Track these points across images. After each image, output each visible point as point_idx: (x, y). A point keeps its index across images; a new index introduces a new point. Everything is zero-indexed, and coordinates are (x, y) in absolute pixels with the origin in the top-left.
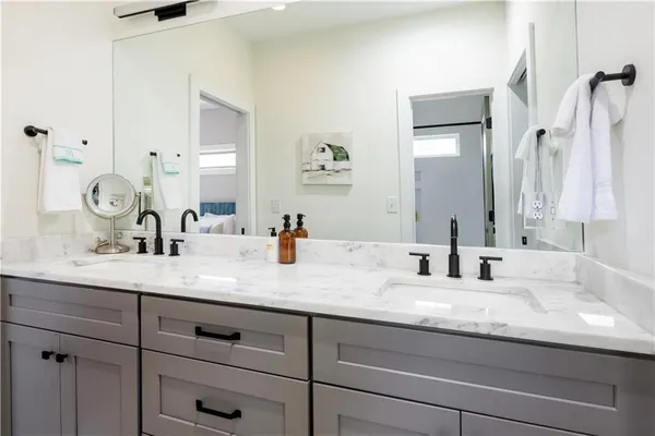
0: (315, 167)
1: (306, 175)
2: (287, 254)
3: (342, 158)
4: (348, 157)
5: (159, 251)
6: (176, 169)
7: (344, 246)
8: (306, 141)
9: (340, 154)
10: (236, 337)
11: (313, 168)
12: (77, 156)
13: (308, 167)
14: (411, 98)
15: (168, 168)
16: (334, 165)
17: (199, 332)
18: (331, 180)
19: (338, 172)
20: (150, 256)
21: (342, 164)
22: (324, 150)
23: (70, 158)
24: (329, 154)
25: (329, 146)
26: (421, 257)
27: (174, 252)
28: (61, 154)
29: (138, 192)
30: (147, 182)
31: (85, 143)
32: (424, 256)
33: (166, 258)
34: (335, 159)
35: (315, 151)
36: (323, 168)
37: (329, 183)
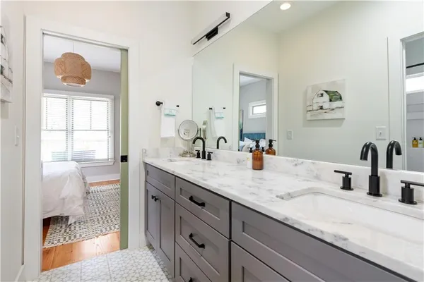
0: (315, 107)
1: (309, 113)
2: (258, 164)
3: (336, 100)
4: (341, 98)
5: (204, 158)
6: (222, 116)
7: (292, 161)
8: (310, 91)
9: (335, 96)
10: (203, 205)
11: (314, 108)
12: (174, 113)
13: (310, 108)
14: (402, 40)
15: (218, 115)
16: (330, 105)
17: (191, 199)
18: (328, 116)
19: (333, 109)
20: (200, 160)
21: (336, 104)
22: (322, 95)
23: (170, 114)
24: (326, 97)
25: (326, 92)
26: (344, 175)
27: (209, 159)
28: (167, 112)
29: (199, 127)
30: (205, 123)
31: (178, 106)
32: (347, 174)
33: (205, 161)
34: (331, 101)
35: (316, 97)
36: (321, 108)
37: (326, 118)
